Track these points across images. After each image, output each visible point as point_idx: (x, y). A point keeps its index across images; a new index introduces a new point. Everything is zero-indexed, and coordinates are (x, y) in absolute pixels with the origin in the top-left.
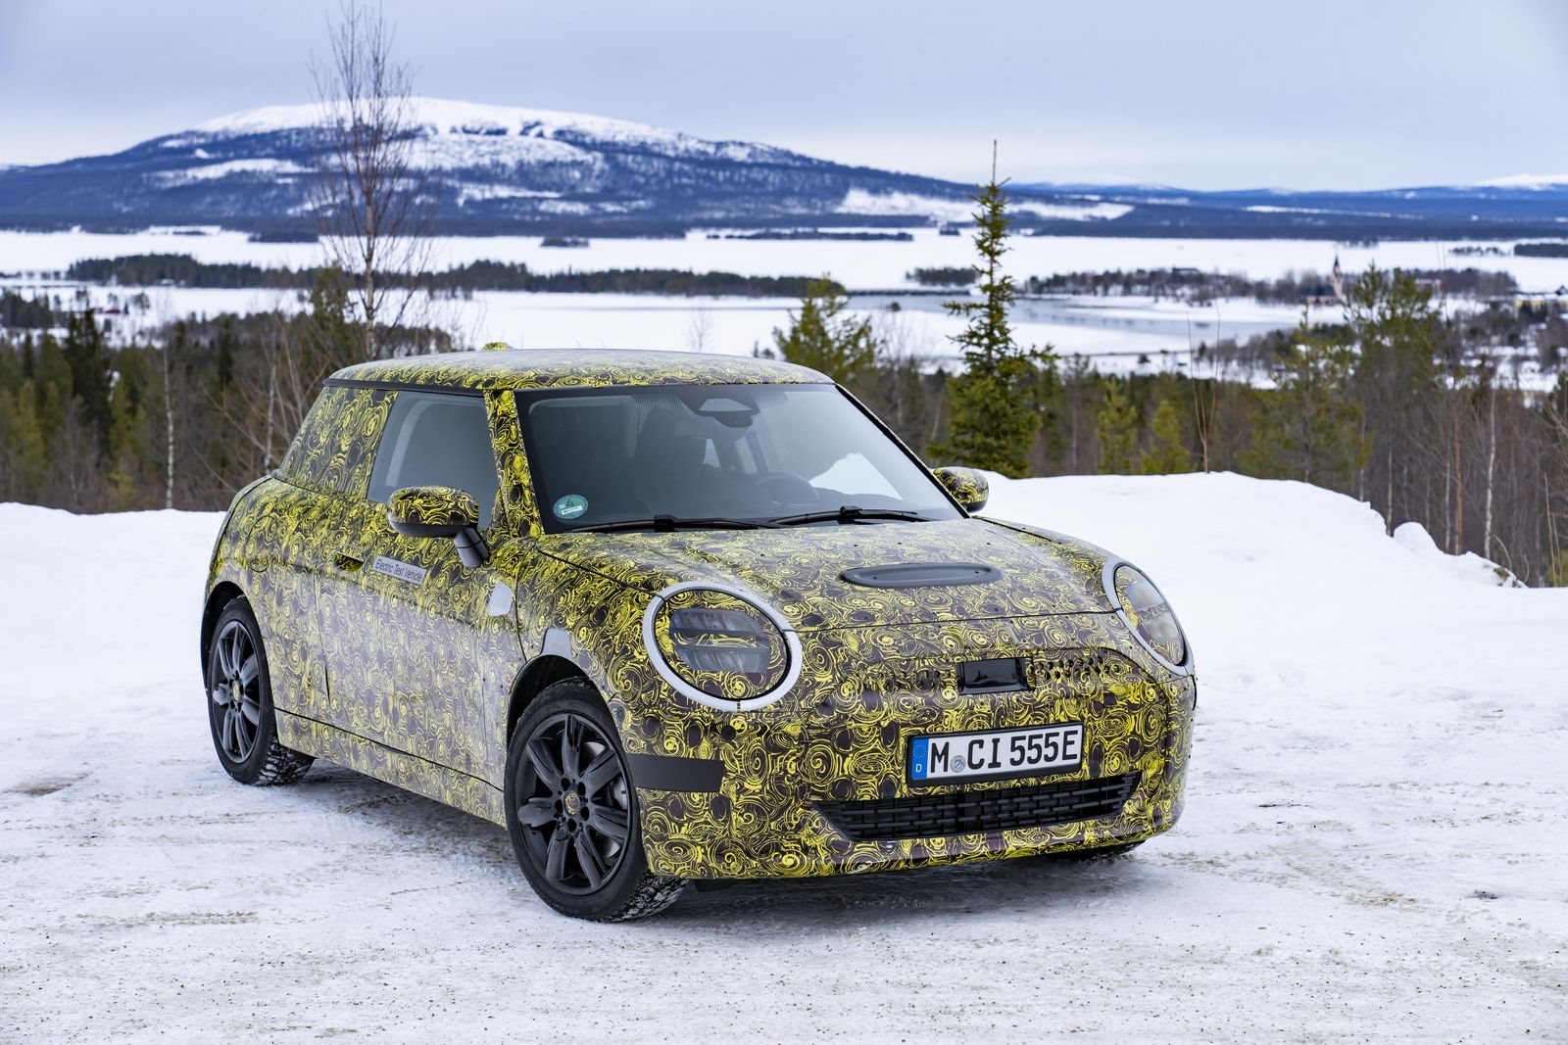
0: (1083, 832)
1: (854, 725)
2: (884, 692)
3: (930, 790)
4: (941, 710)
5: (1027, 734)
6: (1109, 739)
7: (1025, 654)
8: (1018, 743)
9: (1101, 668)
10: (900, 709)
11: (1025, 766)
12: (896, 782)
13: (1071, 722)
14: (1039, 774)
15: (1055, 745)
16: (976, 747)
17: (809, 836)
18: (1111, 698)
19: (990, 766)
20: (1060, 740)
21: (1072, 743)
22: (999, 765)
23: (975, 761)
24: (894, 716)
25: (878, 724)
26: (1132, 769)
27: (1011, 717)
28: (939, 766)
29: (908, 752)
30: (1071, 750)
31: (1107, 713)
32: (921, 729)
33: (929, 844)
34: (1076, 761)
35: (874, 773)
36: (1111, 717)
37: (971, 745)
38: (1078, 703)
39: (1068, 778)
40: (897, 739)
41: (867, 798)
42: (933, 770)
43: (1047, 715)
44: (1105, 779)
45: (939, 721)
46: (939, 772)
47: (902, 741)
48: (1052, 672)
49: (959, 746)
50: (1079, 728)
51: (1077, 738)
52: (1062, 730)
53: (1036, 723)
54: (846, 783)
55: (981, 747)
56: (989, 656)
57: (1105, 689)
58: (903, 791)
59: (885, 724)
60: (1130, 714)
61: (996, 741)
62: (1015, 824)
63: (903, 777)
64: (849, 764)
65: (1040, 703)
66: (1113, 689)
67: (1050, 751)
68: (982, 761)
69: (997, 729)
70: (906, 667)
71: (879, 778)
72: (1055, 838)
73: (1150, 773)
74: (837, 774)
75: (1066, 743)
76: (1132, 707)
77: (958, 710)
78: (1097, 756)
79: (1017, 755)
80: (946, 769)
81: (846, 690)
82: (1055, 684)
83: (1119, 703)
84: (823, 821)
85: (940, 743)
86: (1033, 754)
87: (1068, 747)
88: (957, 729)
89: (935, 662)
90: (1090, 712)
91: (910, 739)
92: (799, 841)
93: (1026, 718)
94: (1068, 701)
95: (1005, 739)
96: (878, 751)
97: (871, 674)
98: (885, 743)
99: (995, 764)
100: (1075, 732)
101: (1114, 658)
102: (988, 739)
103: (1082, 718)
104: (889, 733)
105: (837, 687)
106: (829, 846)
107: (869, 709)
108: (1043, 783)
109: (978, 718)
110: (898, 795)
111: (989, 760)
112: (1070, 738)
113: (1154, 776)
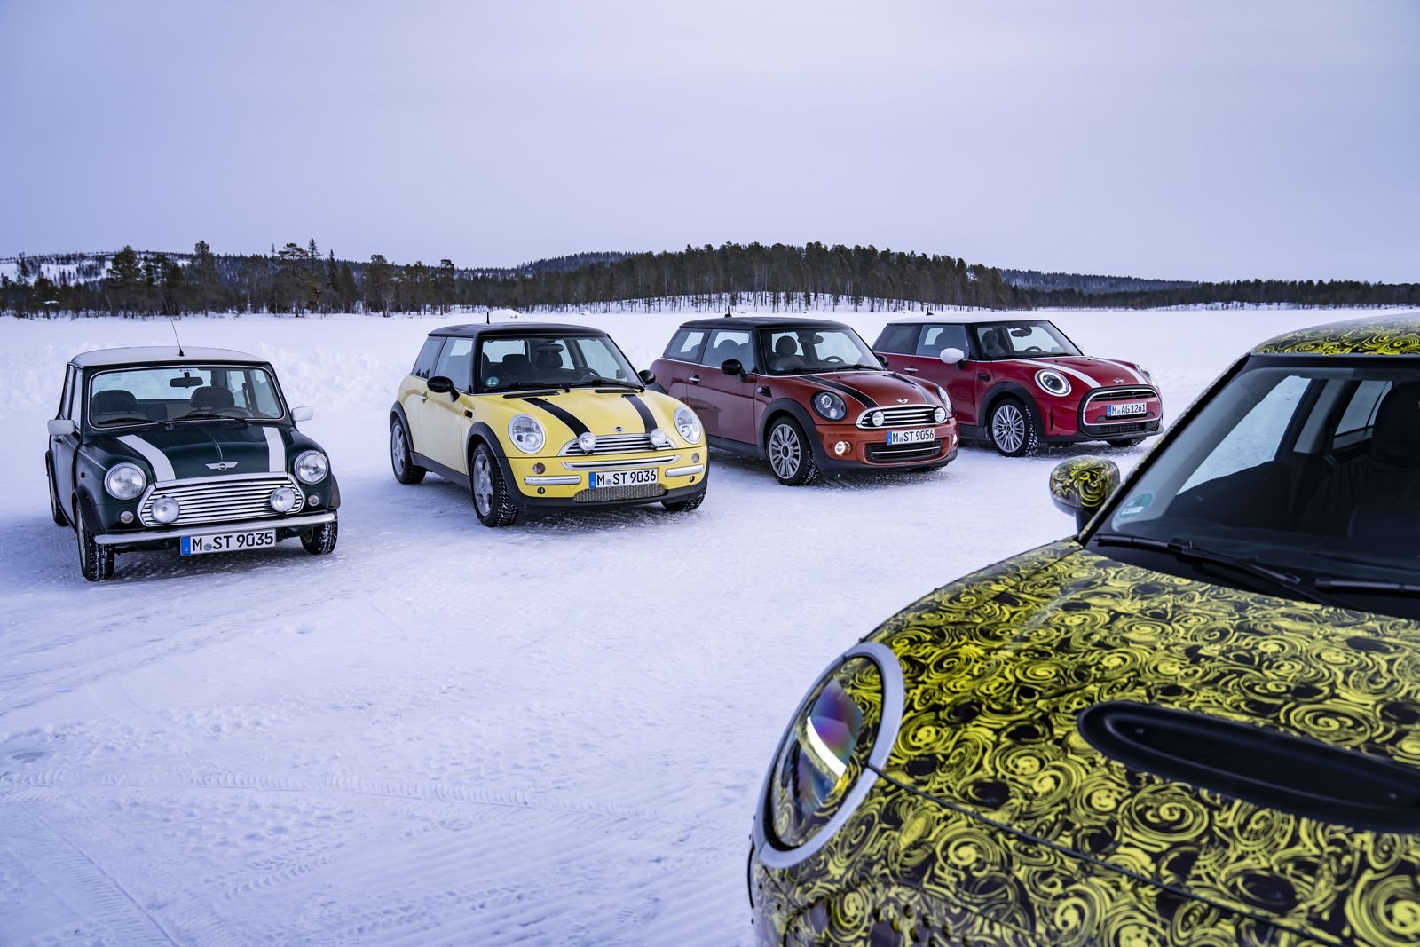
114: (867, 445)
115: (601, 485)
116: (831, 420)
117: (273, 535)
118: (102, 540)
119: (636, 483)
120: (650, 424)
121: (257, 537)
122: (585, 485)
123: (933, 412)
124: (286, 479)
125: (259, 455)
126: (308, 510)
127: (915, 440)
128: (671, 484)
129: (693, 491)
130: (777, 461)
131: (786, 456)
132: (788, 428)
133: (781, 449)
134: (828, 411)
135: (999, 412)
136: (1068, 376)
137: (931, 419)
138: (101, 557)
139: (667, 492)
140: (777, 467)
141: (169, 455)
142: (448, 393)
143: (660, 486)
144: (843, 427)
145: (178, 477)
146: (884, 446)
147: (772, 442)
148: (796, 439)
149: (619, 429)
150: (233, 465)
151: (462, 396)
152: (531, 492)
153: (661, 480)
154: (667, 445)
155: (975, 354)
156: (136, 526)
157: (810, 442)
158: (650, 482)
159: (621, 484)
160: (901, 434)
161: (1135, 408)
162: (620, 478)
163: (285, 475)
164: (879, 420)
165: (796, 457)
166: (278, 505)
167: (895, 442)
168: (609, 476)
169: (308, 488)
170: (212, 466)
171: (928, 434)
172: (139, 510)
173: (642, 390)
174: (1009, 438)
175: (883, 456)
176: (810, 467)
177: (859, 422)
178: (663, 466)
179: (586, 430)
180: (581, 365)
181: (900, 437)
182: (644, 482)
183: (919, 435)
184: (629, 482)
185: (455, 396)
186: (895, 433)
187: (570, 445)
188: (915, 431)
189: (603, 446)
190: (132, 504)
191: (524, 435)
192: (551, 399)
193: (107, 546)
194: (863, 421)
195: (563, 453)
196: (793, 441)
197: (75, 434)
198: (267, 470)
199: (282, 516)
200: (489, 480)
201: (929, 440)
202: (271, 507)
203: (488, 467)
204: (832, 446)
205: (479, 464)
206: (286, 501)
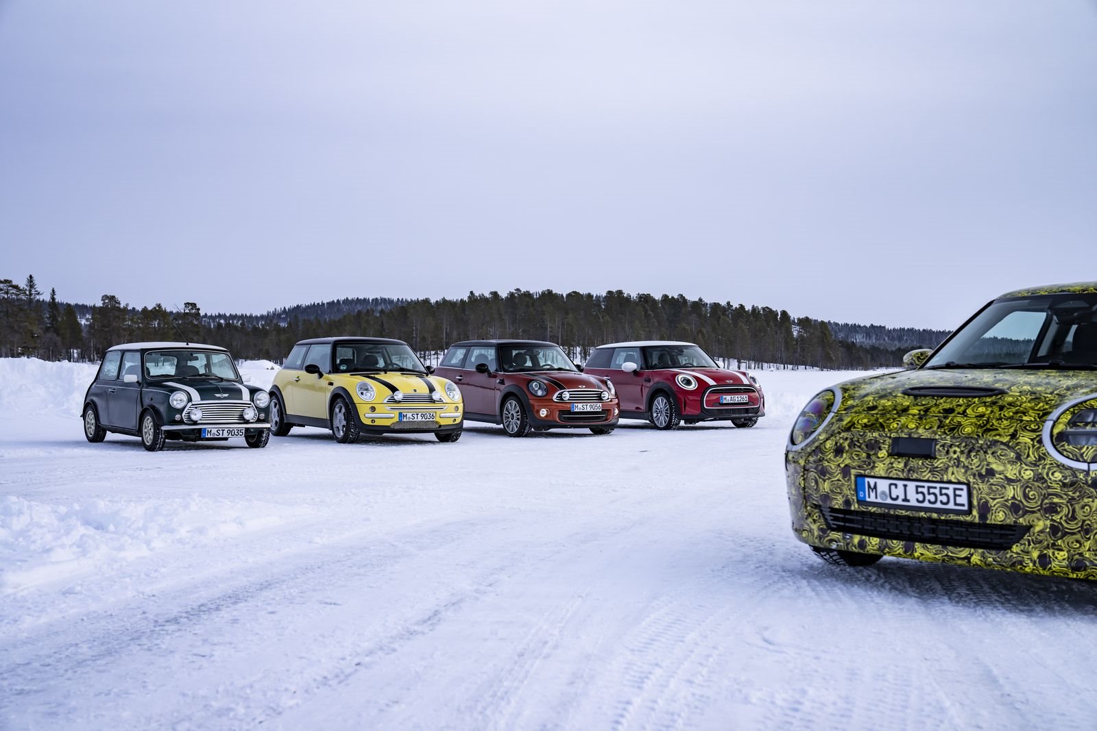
0: (972, 555)
1: (827, 464)
2: (847, 448)
3: (870, 508)
4: (874, 462)
5: (926, 485)
6: (994, 499)
7: (937, 437)
8: (920, 490)
9: (990, 452)
10: (852, 458)
11: (926, 504)
12: (851, 500)
13: (959, 483)
14: (938, 511)
15: (947, 495)
16: (893, 487)
17: (811, 523)
18: (991, 473)
19: (903, 500)
20: (950, 493)
21: (960, 496)
22: (908, 501)
23: (894, 496)
24: (848, 461)
25: (839, 465)
26: (1015, 522)
27: (917, 473)
28: (873, 495)
29: (856, 486)
30: (959, 500)
31: (988, 481)
32: (862, 472)
33: (869, 540)
34: (966, 508)
35: (840, 493)
36: (992, 484)
37: (891, 485)
38: (966, 472)
39: (961, 518)
40: (850, 476)
41: (837, 507)
42: (869, 497)
43: (942, 475)
44: (991, 524)
45: (873, 467)
46: (872, 499)
47: (853, 477)
48: (952, 450)
49: (883, 485)
50: (964, 487)
51: (964, 493)
52: (951, 487)
53: (934, 479)
54: (826, 497)
55: (896, 487)
56: (913, 435)
57: (988, 465)
58: (855, 507)
59: (842, 466)
60: (1009, 485)
61: (905, 486)
62: (923, 541)
63: (855, 500)
64: (826, 486)
65: (937, 467)
66: (994, 466)
67: (944, 499)
68: (898, 497)
69: (909, 479)
70: (861, 436)
71: (843, 496)
72: (950, 554)
73: (1037, 529)
74: (822, 492)
75: (955, 496)
76: (1010, 481)
77: (884, 464)
78: (985, 509)
79: (920, 497)
80: (876, 498)
81: (829, 444)
82: (952, 457)
83: (997, 476)
84: (820, 517)
85: (872, 481)
86: (932, 498)
87: (958, 498)
88: (883, 474)
89: (879, 435)
90: (974, 478)
91: (857, 476)
92: (808, 525)
93: (928, 476)
94: (958, 469)
95: (911, 486)
96: (840, 481)
97: (842, 438)
98: (844, 477)
99: (906, 500)
100: (962, 489)
101: (1002, 447)
102: (900, 484)
103: (968, 481)
104: (846, 471)
105: (825, 442)
106: (821, 530)
107: (835, 456)
108: (943, 518)
109: (896, 470)
110: (853, 508)
111: (902, 496)
112: (958, 492)
113: (1042, 531)
114: (560, 411)
115: (405, 420)
116: (539, 396)
117: (244, 431)
118: (164, 428)
119: (424, 419)
120: (432, 389)
121: (236, 431)
122: (396, 419)
123: (601, 394)
124: (250, 404)
125: (237, 393)
126: (259, 421)
127: (589, 409)
128: (443, 422)
129: (454, 427)
130: (508, 423)
131: (512, 419)
132: (514, 403)
133: (510, 415)
134: (536, 391)
135: (656, 402)
136: (697, 378)
137: (600, 398)
138: (162, 438)
139: (440, 426)
140: (508, 427)
141: (197, 390)
142: (317, 374)
143: (437, 422)
144: (545, 400)
145: (202, 400)
146: (569, 412)
147: (505, 412)
148: (518, 408)
149: (415, 391)
150: (227, 395)
151: (325, 375)
152: (367, 422)
153: (438, 419)
154: (441, 401)
155: (644, 366)
156: (181, 422)
157: (527, 411)
158: (431, 419)
159: (415, 420)
160: (580, 405)
161: (739, 399)
162: (415, 416)
163: (250, 402)
164: (566, 396)
165: (518, 419)
166: (247, 417)
167: (576, 410)
168: (409, 415)
169: (259, 409)
170: (217, 395)
171: (598, 407)
172: (183, 414)
173: (427, 375)
174: (662, 418)
175: (569, 418)
176: (526, 425)
177: (554, 398)
178: (438, 411)
179: (397, 390)
180: (389, 362)
181: (579, 407)
182: (428, 420)
183: (591, 407)
184: (420, 419)
185: (321, 375)
186: (576, 405)
187: (389, 398)
188: (589, 404)
189: (407, 399)
190: (181, 411)
191: (365, 392)
192: (377, 376)
193: (165, 431)
194: (557, 397)
195: (385, 402)
196: (517, 410)
197: (138, 382)
198: (242, 399)
199: (247, 422)
200: (343, 417)
201: (598, 410)
202: (243, 417)
203: (343, 410)
204: (538, 412)
205: (337, 410)
206: (250, 414)
